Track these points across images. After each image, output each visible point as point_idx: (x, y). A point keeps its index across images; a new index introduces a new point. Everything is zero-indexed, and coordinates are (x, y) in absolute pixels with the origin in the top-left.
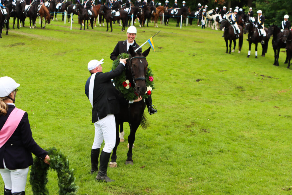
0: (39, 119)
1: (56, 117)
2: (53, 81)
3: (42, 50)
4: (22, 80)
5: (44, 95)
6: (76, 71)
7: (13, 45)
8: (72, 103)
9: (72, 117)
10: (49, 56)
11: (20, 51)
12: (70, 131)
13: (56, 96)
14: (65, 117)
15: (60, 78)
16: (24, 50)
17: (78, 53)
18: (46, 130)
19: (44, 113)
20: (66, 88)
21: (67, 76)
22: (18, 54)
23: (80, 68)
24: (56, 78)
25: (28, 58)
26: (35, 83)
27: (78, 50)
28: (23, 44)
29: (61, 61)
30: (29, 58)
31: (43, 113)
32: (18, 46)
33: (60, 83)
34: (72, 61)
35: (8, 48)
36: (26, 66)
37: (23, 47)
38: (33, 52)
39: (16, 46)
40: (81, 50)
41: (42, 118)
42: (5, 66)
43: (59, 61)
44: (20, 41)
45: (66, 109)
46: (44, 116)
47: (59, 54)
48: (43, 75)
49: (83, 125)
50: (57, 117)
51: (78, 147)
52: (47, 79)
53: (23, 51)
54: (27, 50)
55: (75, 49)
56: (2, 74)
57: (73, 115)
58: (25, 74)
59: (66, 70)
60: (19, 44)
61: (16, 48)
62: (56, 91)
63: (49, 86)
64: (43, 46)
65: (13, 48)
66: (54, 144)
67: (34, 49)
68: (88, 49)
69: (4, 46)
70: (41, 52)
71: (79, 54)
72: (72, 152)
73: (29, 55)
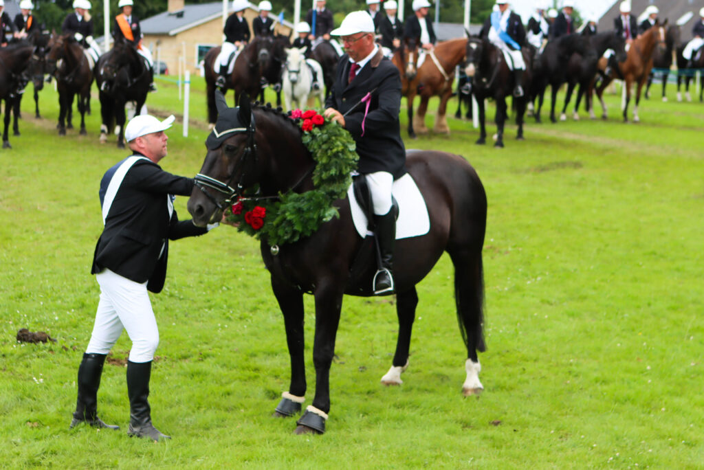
0: (671, 388)
2: (699, 276)
3: (647, 184)
4: (589, 270)
5: (674, 316)
7: (542, 169)
10: (673, 200)
11: (572, 184)
16: (584, 182)
19: (687, 371)
22: (565, 195)
25: (602, 207)
26: (635, 280)
28: (577, 165)
30: (604, 205)
31: (682, 371)
32: (562, 171)
35: (530, 176)
36: (596, 229)
37: (577, 174)
38: (614, 189)
39: (554, 169)
41: (680, 385)
42: (528, 227)
44: (567, 155)
46: (687, 380)
48: (662, 256)
52: (678, 270)
53: (579, 185)
54: (594, 182)
56: (520, 249)
58: (599, 250)
60: (562, 165)
61: (556, 176)
63: (687, 291)
64: (647, 172)
65: (543, 175)
67: (617, 181)
69: (516, 171)
70: (644, 190)
73: (603, 198)
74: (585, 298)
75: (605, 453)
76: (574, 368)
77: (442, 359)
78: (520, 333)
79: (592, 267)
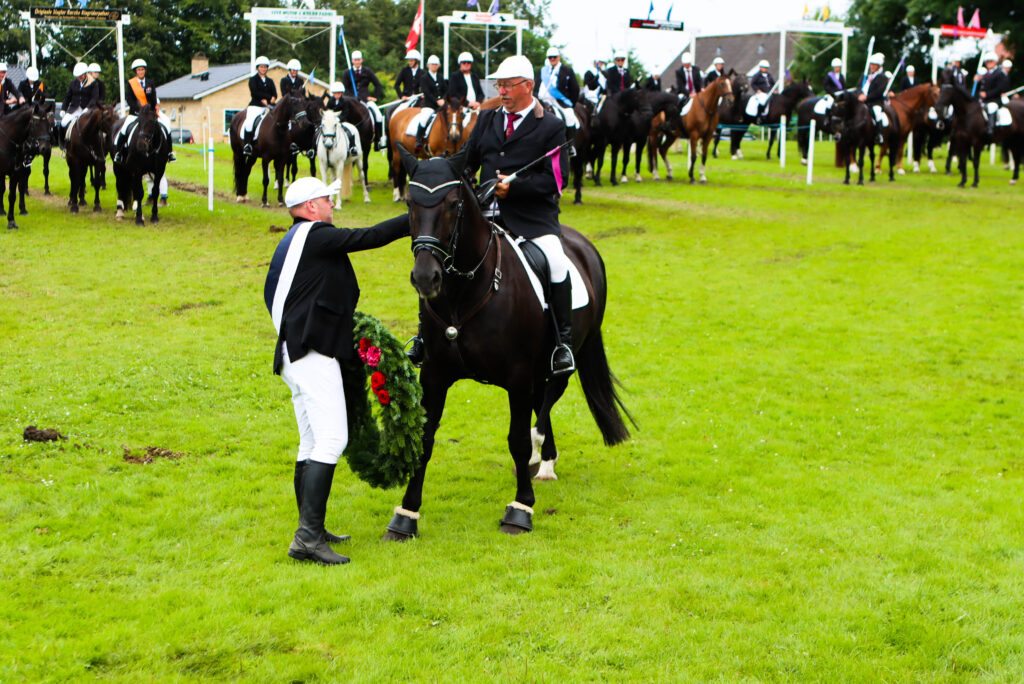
0: (739, 467)
1: (802, 462)
2: (770, 346)
3: (714, 249)
4: (652, 343)
5: (742, 390)
6: (855, 313)
7: (602, 236)
8: (857, 418)
9: (865, 462)
10: (742, 266)
11: (634, 251)
12: (868, 506)
13: (789, 394)
14: (839, 462)
15: (796, 338)
16: (647, 249)
17: (852, 255)
18: (773, 501)
19: (756, 448)
20: (822, 369)
21: (819, 329)
22: (627, 262)
23: (869, 305)
24: (779, 338)
25: (667, 275)
26: (702, 352)
27: (849, 246)
28: (640, 231)
29: (789, 283)
30: (668, 273)
31: (751, 448)
32: (623, 238)
33: (798, 354)
34: (834, 282)
36: (660, 299)
37: (639, 240)
38: (680, 256)
39: (614, 236)
40: (861, 247)
41: (749, 463)
43: (783, 282)
44: (629, 220)
45: (838, 437)
46: (757, 458)
47: (776, 260)
48: (731, 326)
49: (915, 488)
50: (808, 463)
51: (910, 556)
52: (747, 340)
53: (642, 252)
54: (658, 249)
55: (836, 244)
57: (866, 456)
58: (663, 322)
59: (812, 311)
60: (624, 231)
61: (616, 243)
62: (788, 381)
63: (757, 363)
64: (715, 236)
66: (814, 547)
67: (683, 247)
68: (889, 242)
70: (711, 256)
71: (856, 259)
72: (889, 575)
73: (667, 265)
74: (648, 374)
75: (667, 539)
76: (635, 450)
77: (493, 445)
78: (578, 413)
79: (655, 340)
